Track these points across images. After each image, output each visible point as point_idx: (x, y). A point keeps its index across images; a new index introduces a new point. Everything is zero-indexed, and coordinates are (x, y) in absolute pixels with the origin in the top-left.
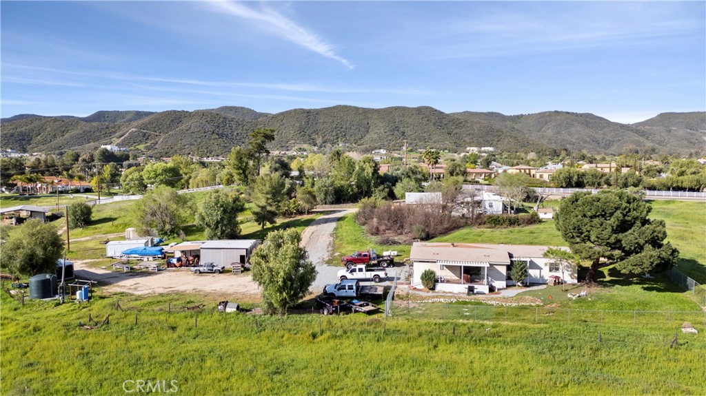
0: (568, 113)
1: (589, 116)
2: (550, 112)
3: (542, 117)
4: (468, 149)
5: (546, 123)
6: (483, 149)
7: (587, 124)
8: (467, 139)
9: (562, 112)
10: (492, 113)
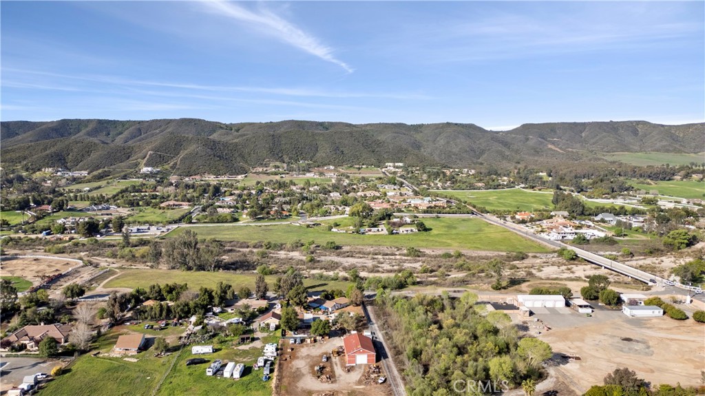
0: (456, 124)
1: (471, 127)
2: (443, 124)
3: (437, 128)
4: (387, 164)
5: (440, 134)
6: (396, 164)
7: (468, 136)
8: (385, 156)
9: (452, 124)
10: (400, 124)
